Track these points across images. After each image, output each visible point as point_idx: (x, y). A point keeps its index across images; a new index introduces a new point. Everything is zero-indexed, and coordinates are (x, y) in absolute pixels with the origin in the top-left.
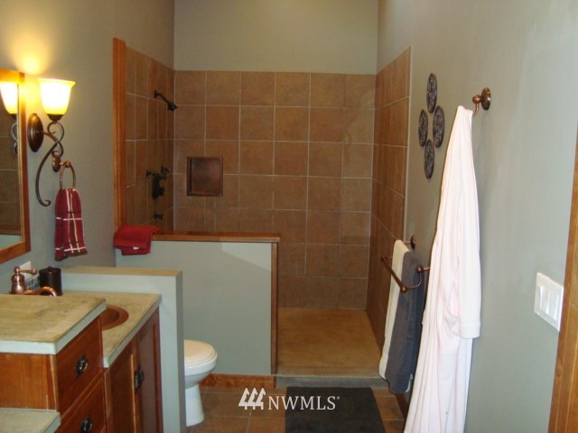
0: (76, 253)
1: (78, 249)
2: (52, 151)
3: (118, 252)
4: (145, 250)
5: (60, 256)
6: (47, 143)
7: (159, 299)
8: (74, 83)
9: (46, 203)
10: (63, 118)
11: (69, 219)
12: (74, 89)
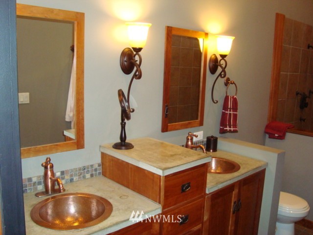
0: (230, 131)
1: (232, 129)
2: (220, 75)
3: (267, 136)
4: (282, 137)
5: (223, 132)
6: (219, 70)
7: (267, 164)
8: (234, 38)
9: (216, 102)
10: (227, 57)
11: (228, 112)
12: (234, 41)
